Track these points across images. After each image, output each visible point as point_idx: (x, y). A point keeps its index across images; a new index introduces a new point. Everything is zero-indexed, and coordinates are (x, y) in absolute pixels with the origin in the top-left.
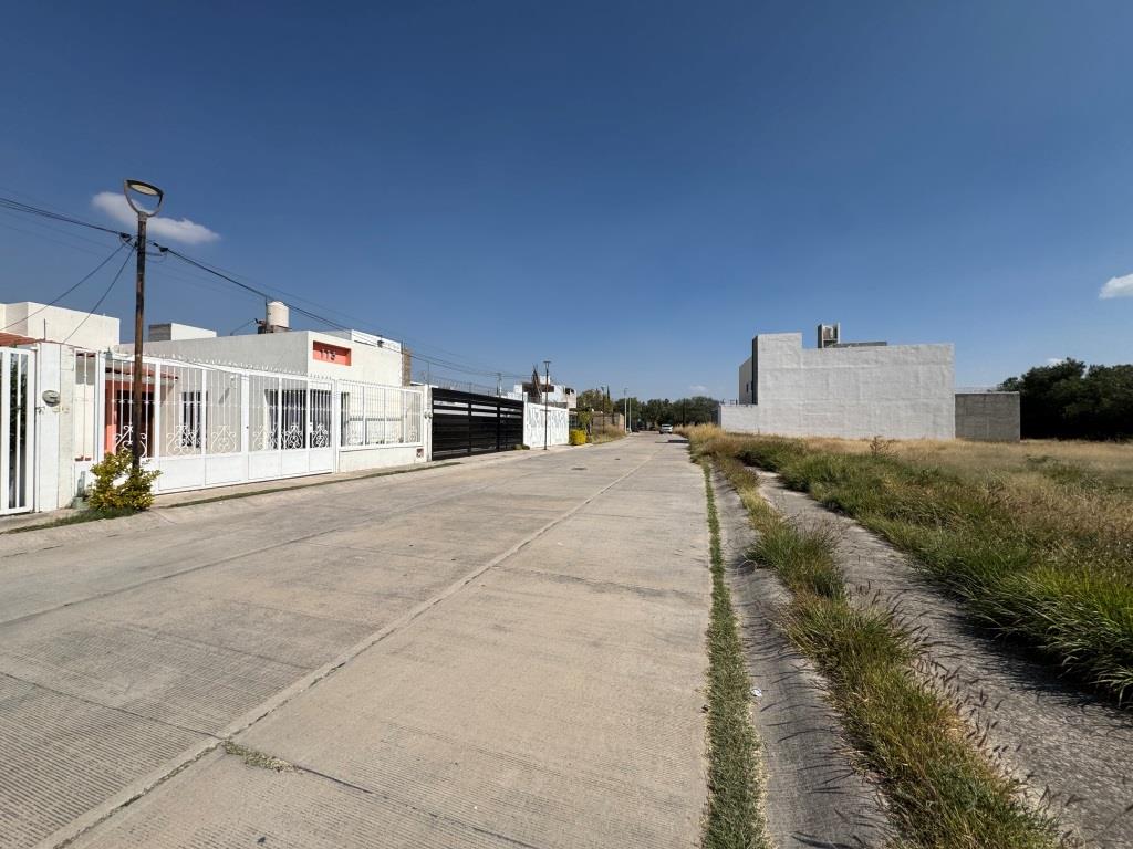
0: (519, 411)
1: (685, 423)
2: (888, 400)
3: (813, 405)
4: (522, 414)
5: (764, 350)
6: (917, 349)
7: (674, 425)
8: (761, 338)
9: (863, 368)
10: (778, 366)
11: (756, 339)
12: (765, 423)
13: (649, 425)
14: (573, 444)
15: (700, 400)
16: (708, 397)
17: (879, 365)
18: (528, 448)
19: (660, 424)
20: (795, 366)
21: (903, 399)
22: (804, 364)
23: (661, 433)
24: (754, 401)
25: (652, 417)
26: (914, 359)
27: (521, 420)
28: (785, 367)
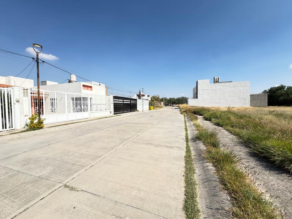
0: (136, 102)
1: (179, 104)
2: (232, 96)
3: (212, 99)
4: (137, 102)
5: (199, 84)
6: (240, 83)
7: (176, 104)
8: (199, 81)
9: (226, 88)
10: (203, 89)
11: (197, 81)
12: (200, 103)
13: (170, 104)
14: (150, 110)
15: (183, 98)
16: (185, 97)
17: (230, 87)
18: (138, 111)
19: (172, 104)
20: (208, 88)
21: (236, 96)
22: (210, 88)
23: (173, 106)
24: (197, 98)
25: (170, 102)
26: (239, 86)
27: (136, 104)
28: (205, 88)
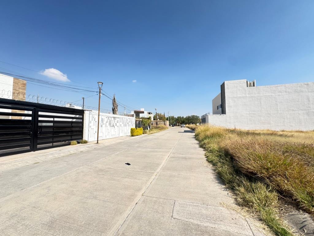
0: (81, 117)
1: (189, 124)
2: (293, 110)
3: (254, 114)
4: (83, 119)
5: (228, 88)
6: (308, 85)
8: (226, 83)
9: (279, 95)
10: (235, 96)
11: (224, 84)
12: (230, 123)
15: (193, 116)
17: (288, 93)
18: (86, 142)
20: (244, 95)
21: (302, 110)
22: (248, 94)
24: (223, 112)
26: (306, 90)
27: (82, 123)
28: (239, 96)
